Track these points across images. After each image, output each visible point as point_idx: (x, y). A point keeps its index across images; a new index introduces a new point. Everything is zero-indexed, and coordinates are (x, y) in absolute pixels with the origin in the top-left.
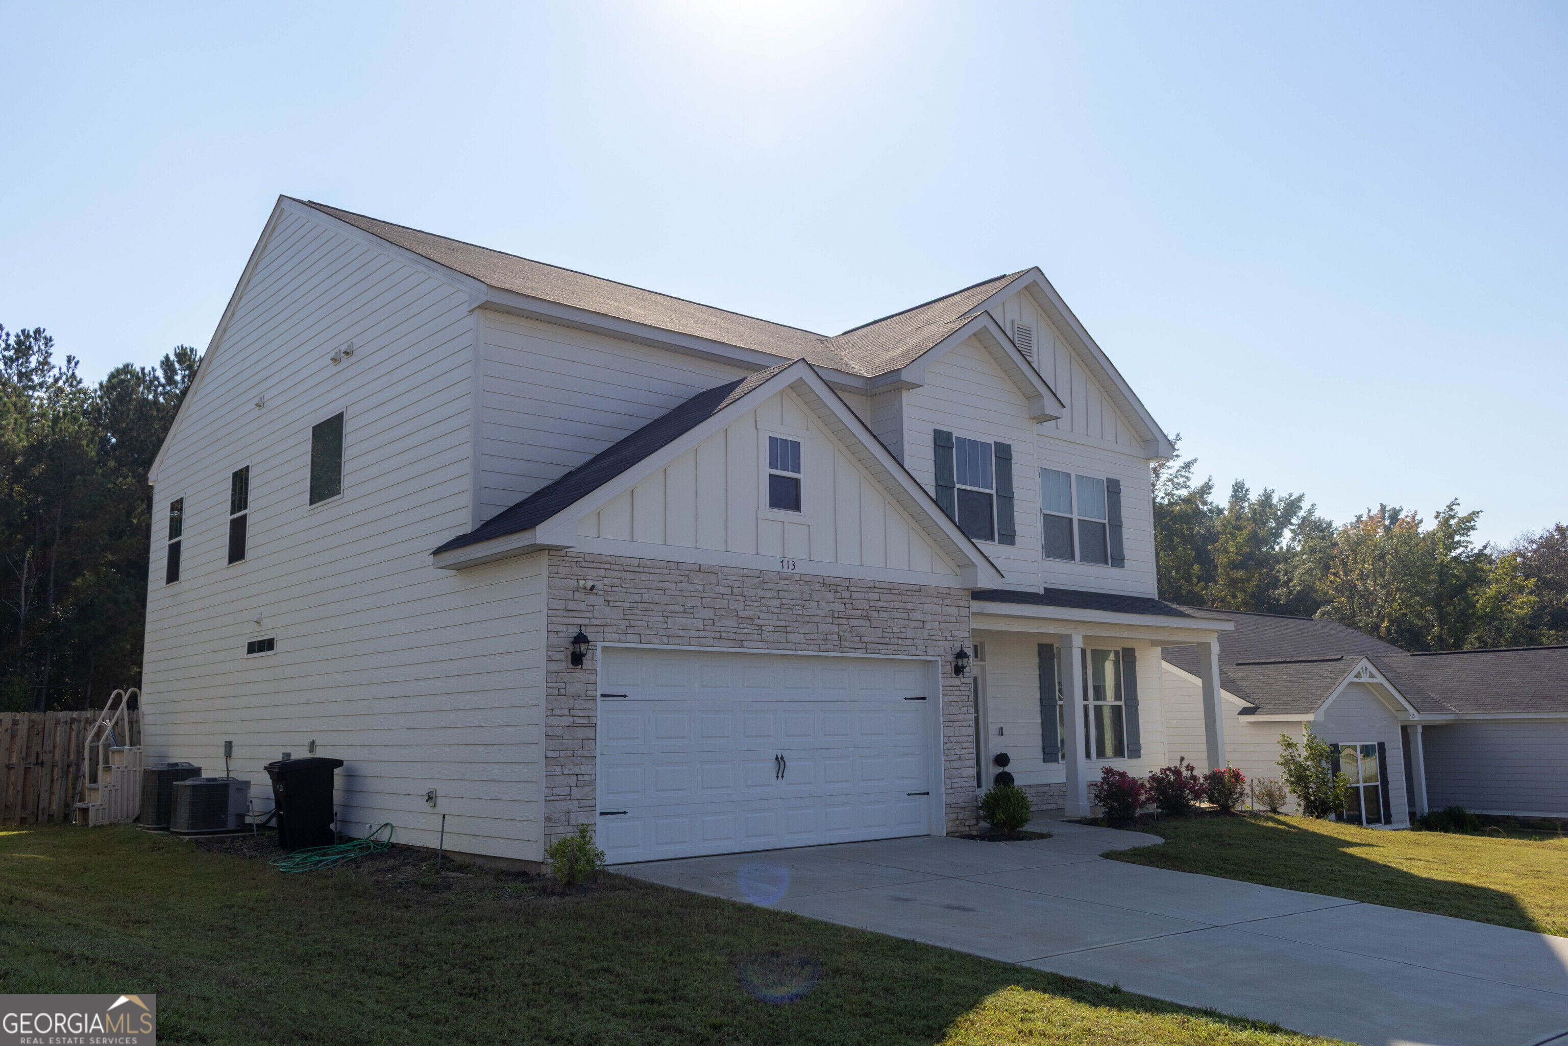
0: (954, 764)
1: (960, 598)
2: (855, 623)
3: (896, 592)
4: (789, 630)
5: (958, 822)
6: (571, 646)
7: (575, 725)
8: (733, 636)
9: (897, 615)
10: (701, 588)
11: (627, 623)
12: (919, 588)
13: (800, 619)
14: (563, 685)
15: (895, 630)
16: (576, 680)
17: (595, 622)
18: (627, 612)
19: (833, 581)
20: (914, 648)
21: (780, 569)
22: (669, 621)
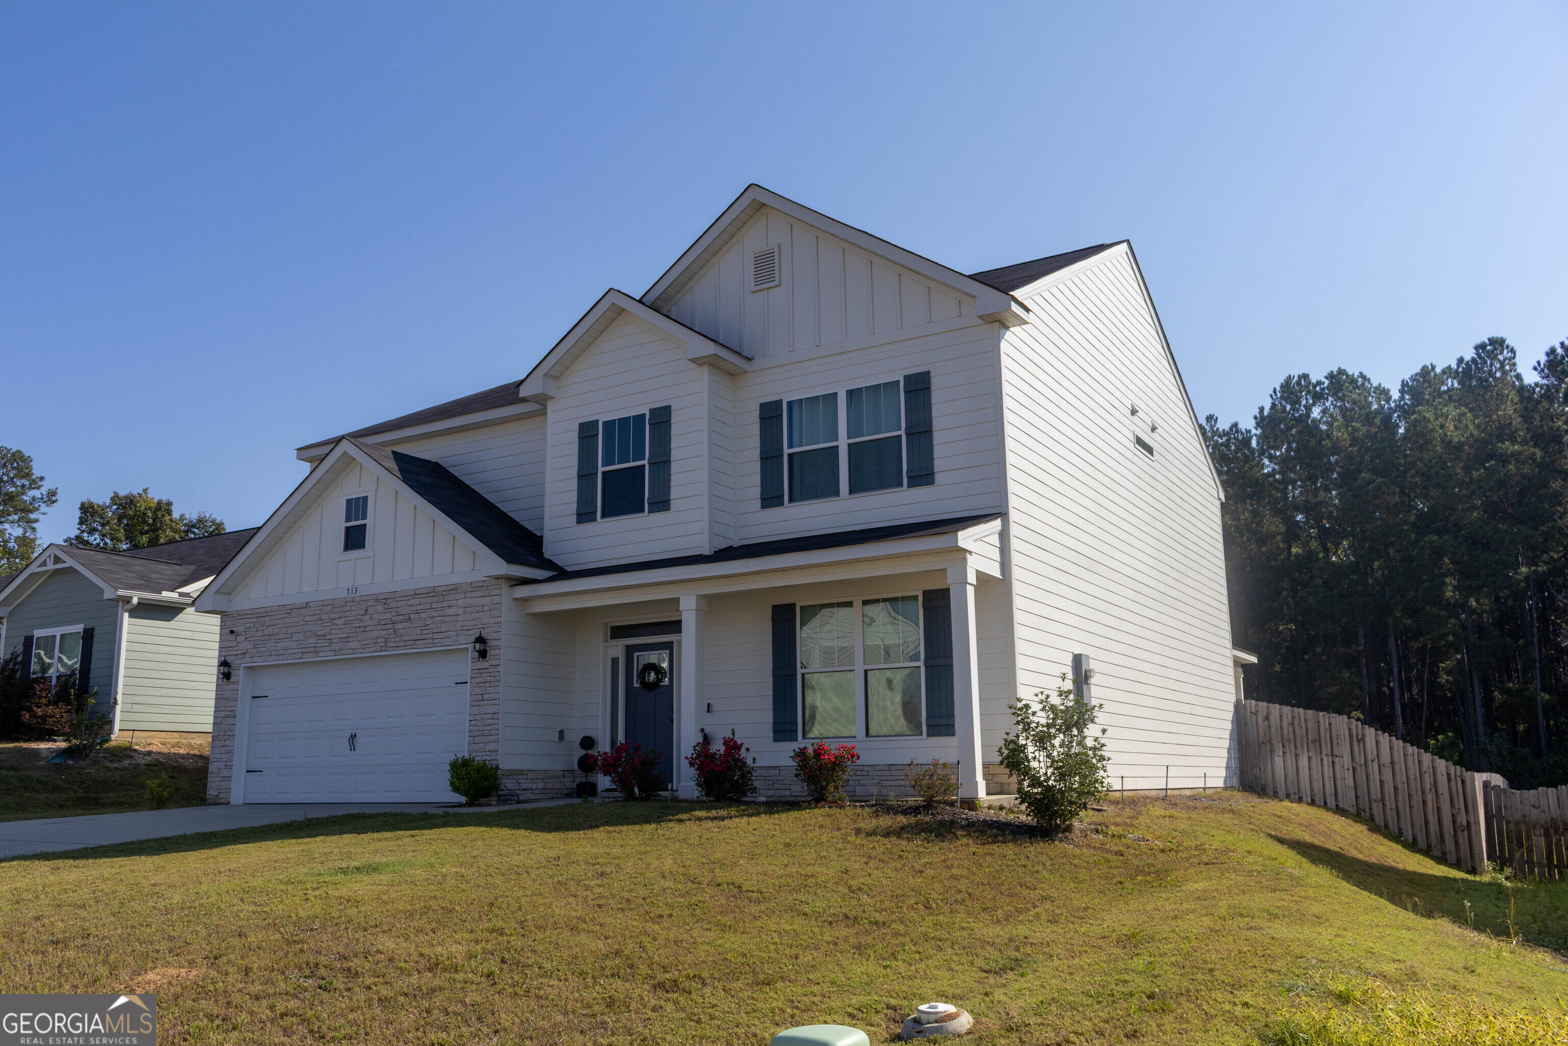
1: (493, 587)
3: (434, 594)
7: (227, 716)
8: (313, 649)
9: (434, 614)
10: (296, 620)
11: (257, 650)
13: (357, 630)
14: (223, 692)
15: (432, 626)
16: (229, 689)
17: (240, 652)
18: (255, 643)
19: (382, 596)
20: (448, 640)
21: (346, 595)
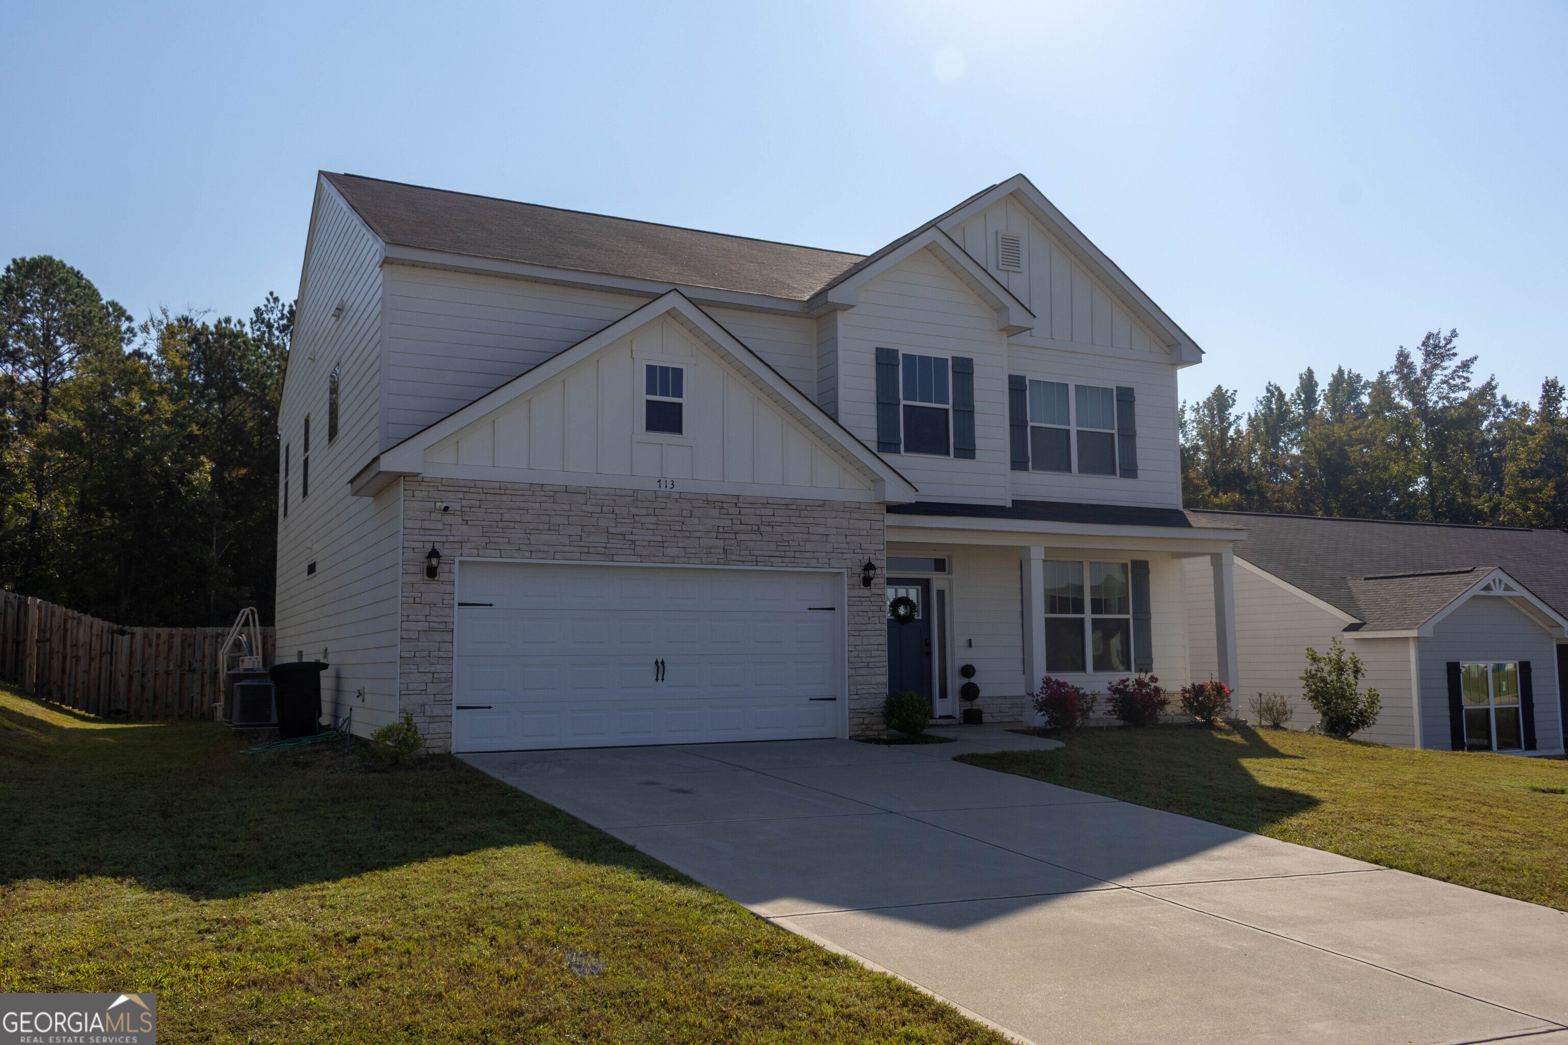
0: (861, 672)
1: (873, 512)
2: (741, 537)
3: (794, 507)
4: (666, 544)
5: (863, 727)
6: (426, 560)
7: (430, 630)
8: (603, 551)
9: (795, 529)
10: (567, 507)
11: (486, 540)
12: (820, 503)
13: (678, 534)
14: (419, 595)
15: (791, 543)
16: (432, 591)
17: (452, 539)
18: (485, 530)
19: (717, 498)
20: (815, 561)
21: (657, 488)
22: (532, 537)
